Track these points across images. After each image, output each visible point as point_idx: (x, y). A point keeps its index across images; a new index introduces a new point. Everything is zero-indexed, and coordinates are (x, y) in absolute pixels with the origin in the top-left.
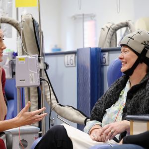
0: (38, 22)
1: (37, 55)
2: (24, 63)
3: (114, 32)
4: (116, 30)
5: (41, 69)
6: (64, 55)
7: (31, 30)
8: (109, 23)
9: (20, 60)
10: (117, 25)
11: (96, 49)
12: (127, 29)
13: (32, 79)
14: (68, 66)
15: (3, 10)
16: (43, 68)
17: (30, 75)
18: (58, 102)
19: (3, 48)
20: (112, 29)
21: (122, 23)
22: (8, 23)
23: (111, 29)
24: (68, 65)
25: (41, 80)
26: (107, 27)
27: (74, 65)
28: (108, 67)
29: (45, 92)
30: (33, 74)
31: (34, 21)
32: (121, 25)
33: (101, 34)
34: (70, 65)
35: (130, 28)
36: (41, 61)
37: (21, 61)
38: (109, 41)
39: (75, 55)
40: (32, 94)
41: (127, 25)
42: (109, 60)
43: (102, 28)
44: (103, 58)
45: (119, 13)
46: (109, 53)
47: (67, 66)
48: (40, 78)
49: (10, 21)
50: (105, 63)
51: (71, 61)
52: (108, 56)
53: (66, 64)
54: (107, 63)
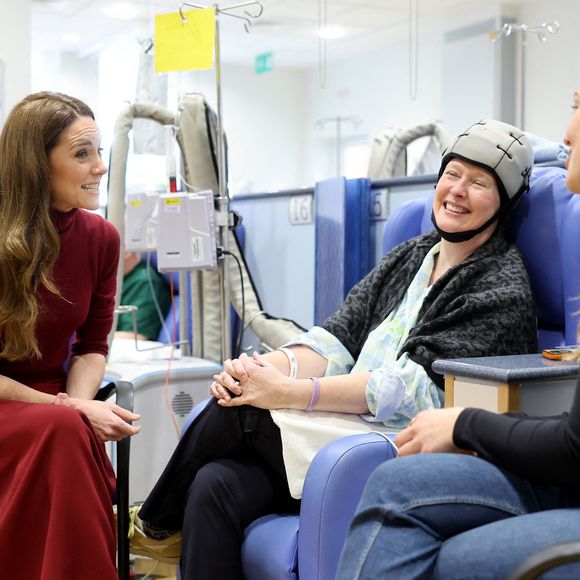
0: (216, 112)
1: (210, 191)
2: (179, 209)
3: (402, 148)
4: (406, 142)
5: (221, 228)
6: (287, 198)
7: (200, 133)
8: (391, 128)
9: (168, 202)
10: (411, 132)
11: (359, 181)
12: (432, 142)
13: (197, 252)
14: (296, 222)
15: (148, 90)
16: (225, 223)
17: (193, 240)
18: (261, 309)
19: (97, 170)
20: (398, 139)
21: (420, 128)
22: (151, 117)
23: (395, 141)
24: (297, 219)
25: (219, 253)
26: (387, 137)
27: (309, 220)
28: (385, 224)
29: (230, 283)
30: (200, 239)
31: (207, 111)
32: (419, 132)
33: (373, 153)
34: (301, 221)
35: (438, 138)
36: (223, 207)
37: (171, 206)
38: (390, 166)
39: (313, 198)
40: (207, 286)
41: (431, 132)
42: (388, 208)
43: (377, 140)
44: (375, 203)
45: (413, 99)
46: (389, 192)
47: (294, 222)
48: (219, 250)
49: (156, 113)
50: (380, 215)
51: (304, 211)
52: (388, 198)
53: (293, 217)
54: (383, 216)
